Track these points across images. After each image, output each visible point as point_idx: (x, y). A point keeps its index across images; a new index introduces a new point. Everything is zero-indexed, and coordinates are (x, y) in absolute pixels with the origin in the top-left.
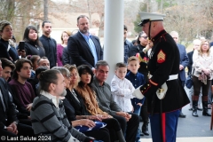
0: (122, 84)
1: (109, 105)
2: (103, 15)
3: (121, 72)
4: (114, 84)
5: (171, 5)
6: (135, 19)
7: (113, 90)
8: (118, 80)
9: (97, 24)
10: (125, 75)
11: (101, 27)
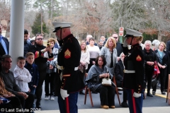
0: (21, 72)
1: (12, 87)
2: (9, 21)
3: (21, 63)
4: (16, 72)
5: (59, 15)
6: (32, 25)
7: (15, 76)
8: (19, 69)
9: (5, 28)
10: (24, 65)
11: (8, 30)
